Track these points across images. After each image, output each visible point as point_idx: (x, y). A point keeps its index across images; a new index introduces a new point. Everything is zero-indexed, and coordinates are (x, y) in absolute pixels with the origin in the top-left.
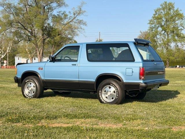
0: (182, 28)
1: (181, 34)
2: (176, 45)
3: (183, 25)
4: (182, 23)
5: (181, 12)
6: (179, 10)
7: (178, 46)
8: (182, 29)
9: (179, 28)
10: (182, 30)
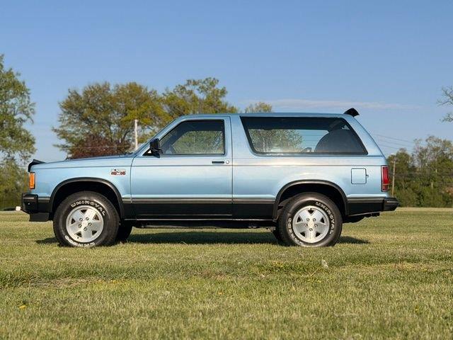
0: (24, 117)
1: (20, 131)
2: (9, 156)
3: (25, 110)
4: (23, 103)
5: (20, 79)
6: (15, 74)
7: (13, 159)
8: (22, 121)
9: (16, 117)
10: (24, 123)
